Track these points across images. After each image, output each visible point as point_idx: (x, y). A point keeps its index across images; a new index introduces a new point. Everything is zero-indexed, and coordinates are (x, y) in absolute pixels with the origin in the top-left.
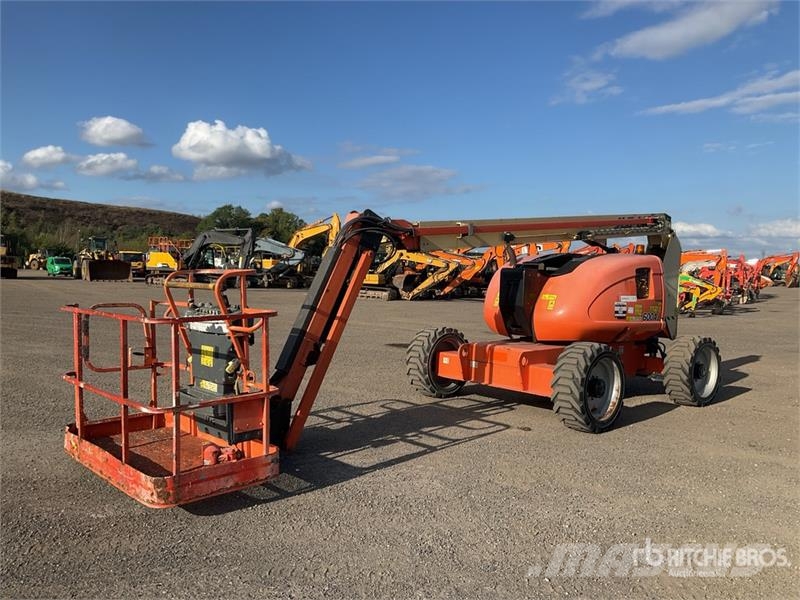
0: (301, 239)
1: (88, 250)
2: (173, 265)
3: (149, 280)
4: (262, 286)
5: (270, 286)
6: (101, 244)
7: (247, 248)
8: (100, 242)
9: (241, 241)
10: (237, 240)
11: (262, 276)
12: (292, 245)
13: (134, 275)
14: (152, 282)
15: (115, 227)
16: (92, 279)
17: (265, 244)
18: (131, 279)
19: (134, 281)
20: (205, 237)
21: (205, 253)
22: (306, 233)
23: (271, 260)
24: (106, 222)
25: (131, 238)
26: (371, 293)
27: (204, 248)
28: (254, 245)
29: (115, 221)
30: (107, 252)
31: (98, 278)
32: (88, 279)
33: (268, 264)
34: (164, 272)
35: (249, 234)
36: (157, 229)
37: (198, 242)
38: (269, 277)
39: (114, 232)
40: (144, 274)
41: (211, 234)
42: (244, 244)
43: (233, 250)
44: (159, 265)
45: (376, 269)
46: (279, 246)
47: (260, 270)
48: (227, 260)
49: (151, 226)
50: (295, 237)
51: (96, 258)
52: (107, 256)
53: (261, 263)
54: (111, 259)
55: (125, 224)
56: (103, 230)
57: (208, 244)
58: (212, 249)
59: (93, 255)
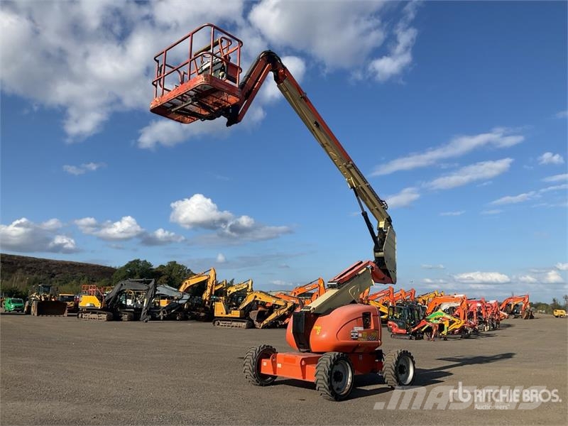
0: (188, 285)
1: (37, 294)
2: (98, 305)
3: (80, 315)
4: (159, 319)
5: (165, 319)
6: (47, 289)
7: (151, 292)
9: (146, 288)
10: (144, 287)
11: (160, 312)
12: (182, 289)
13: (69, 311)
14: (82, 317)
15: (53, 275)
16: (38, 315)
17: (163, 290)
18: (66, 314)
19: (68, 316)
20: (122, 285)
21: (120, 296)
22: (193, 281)
23: (166, 300)
24: (47, 271)
25: (64, 283)
26: (234, 324)
27: (120, 293)
28: (156, 290)
29: (54, 271)
30: (51, 295)
31: (43, 314)
32: (36, 314)
33: (164, 303)
34: (92, 310)
35: (153, 283)
36: (83, 277)
37: (116, 288)
38: (164, 313)
39: (53, 279)
40: (76, 310)
41: (126, 283)
42: (148, 290)
43: (139, 294)
44: (88, 305)
45: (239, 307)
46: (173, 290)
47: (159, 307)
48: (136, 301)
49: (79, 275)
50: (184, 284)
51: (43, 300)
52: (51, 298)
53: (159, 303)
54: (53, 300)
55: (61, 273)
56: (45, 277)
57: (123, 290)
58: (126, 293)
59: (41, 297)
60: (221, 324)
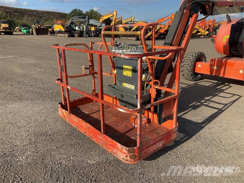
0: (103, 20)
1: (35, 25)
2: (63, 30)
3: (55, 35)
4: (92, 36)
5: (94, 36)
6: (38, 23)
7: (87, 23)
8: (38, 22)
9: (84, 21)
10: (83, 20)
11: (92, 33)
12: (100, 21)
13: (51, 33)
14: (56, 35)
15: (41, 17)
16: (37, 35)
17: (92, 22)
18: (49, 34)
19: (50, 35)
20: (72, 19)
21: (72, 25)
22: (105, 18)
23: (94, 27)
24: (38, 16)
25: (46, 21)
26: (129, 38)
27: (72, 23)
28: (89, 22)
29: (41, 15)
30: (41, 25)
31: (39, 34)
32: (36, 35)
33: (93, 29)
34: (60, 32)
35: (87, 18)
36: (54, 18)
37: (70, 21)
38: (94, 33)
39: (41, 19)
40: (53, 32)
41: (74, 18)
42: (85, 21)
43: (81, 24)
44: (58, 29)
45: (131, 30)
46: (96, 22)
47: (90, 31)
48: (80, 27)
49: (52, 17)
50: (101, 19)
51: (37, 28)
52: (41, 27)
53: (91, 28)
54: (42, 28)
55: (44, 16)
56: (37, 18)
57: (73, 22)
58: (75, 24)
59: (36, 27)
60: (123, 38)
